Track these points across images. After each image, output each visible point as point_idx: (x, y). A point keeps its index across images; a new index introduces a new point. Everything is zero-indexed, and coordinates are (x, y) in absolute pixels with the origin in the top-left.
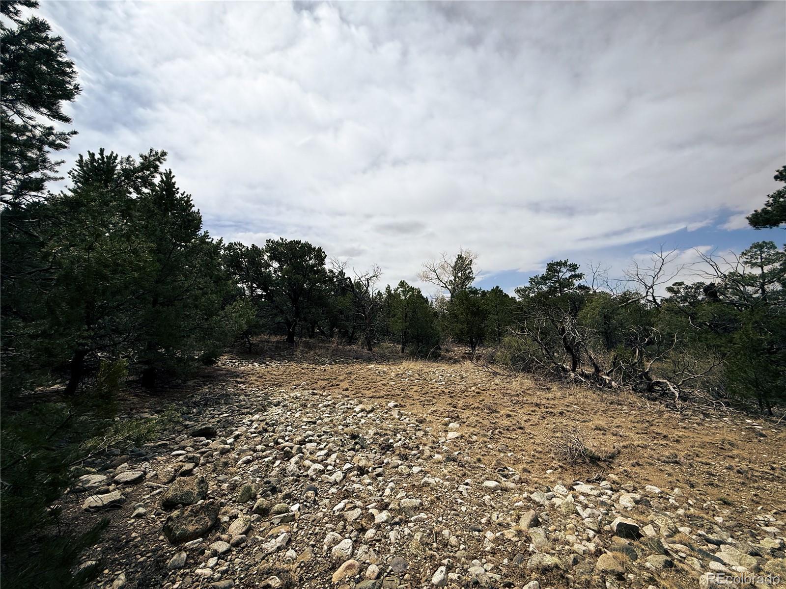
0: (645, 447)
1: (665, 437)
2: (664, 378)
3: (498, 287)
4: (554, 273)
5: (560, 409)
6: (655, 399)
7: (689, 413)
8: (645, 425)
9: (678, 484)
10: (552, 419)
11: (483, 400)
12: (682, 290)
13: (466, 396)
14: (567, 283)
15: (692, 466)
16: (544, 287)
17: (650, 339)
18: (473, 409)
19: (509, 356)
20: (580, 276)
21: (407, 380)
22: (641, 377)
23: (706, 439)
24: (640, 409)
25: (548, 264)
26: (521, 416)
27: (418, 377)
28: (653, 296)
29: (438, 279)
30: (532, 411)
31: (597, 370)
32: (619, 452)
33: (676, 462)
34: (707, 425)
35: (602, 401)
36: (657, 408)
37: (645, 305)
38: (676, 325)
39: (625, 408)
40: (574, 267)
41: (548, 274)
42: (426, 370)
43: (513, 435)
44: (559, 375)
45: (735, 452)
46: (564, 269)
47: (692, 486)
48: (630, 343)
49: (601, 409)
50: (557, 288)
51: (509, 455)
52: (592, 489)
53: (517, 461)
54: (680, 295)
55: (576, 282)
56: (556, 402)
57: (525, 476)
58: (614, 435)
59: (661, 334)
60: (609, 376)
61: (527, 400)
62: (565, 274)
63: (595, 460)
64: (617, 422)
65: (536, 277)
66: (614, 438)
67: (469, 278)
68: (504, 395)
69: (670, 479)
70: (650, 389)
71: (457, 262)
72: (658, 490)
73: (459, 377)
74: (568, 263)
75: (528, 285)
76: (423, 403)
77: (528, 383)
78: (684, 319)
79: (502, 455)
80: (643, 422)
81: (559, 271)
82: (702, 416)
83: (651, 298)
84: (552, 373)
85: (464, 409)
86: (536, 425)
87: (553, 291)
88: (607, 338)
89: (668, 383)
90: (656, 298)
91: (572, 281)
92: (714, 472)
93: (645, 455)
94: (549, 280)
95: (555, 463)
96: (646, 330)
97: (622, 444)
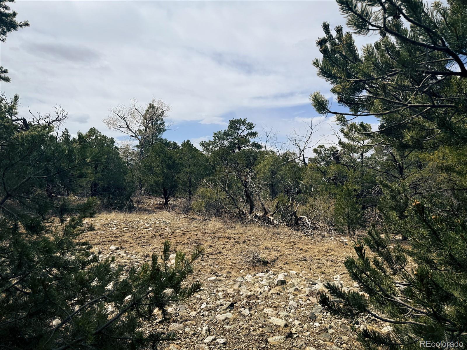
0: (290, 255)
1: (301, 249)
2: (304, 215)
3: (188, 141)
4: (235, 130)
5: (243, 239)
6: (298, 230)
7: (315, 236)
8: (292, 244)
9: (305, 269)
10: (239, 246)
11: (190, 238)
12: (323, 152)
13: (175, 236)
14: (244, 140)
15: (312, 261)
16: (225, 143)
17: (299, 189)
18: (184, 244)
19: (204, 204)
20: (255, 134)
21: (115, 228)
22: (291, 216)
23: (321, 249)
24: (289, 236)
25: (230, 121)
26: (219, 245)
27: (125, 226)
28: (303, 157)
29: (128, 127)
30: (226, 242)
31: (266, 213)
32: (277, 259)
33: (305, 260)
34: (323, 241)
35: (268, 233)
36: (299, 235)
37: (298, 163)
38: (315, 179)
39: (281, 235)
40: (250, 126)
41: (229, 131)
42: (130, 219)
43: (216, 257)
44: (240, 217)
45: (332, 253)
46: (243, 127)
47: (311, 269)
48: (288, 192)
49: (268, 237)
50: (236, 144)
51: (217, 267)
52: (265, 274)
53: (222, 269)
54: (321, 156)
55: (252, 140)
56: (240, 235)
57: (229, 275)
58: (275, 251)
59: (306, 186)
60: (272, 216)
61: (221, 235)
62: (244, 132)
63: (265, 263)
64: (277, 244)
65: (219, 132)
66: (275, 252)
67: (160, 130)
68: (204, 233)
69: (301, 268)
70: (296, 223)
71: (148, 110)
72: (295, 272)
73: (164, 224)
74: (247, 122)
75: (212, 139)
76: (141, 244)
77: (219, 224)
78: (319, 175)
79: (212, 267)
80: (290, 243)
81: (238, 129)
82: (321, 237)
83: (302, 158)
84: (236, 216)
85: (177, 245)
86: (230, 250)
87: (233, 146)
88: (273, 189)
89: (306, 218)
90: (305, 159)
91: (248, 139)
92: (321, 262)
93: (291, 258)
94: (230, 136)
95: (245, 267)
96: (297, 182)
97: (279, 255)
